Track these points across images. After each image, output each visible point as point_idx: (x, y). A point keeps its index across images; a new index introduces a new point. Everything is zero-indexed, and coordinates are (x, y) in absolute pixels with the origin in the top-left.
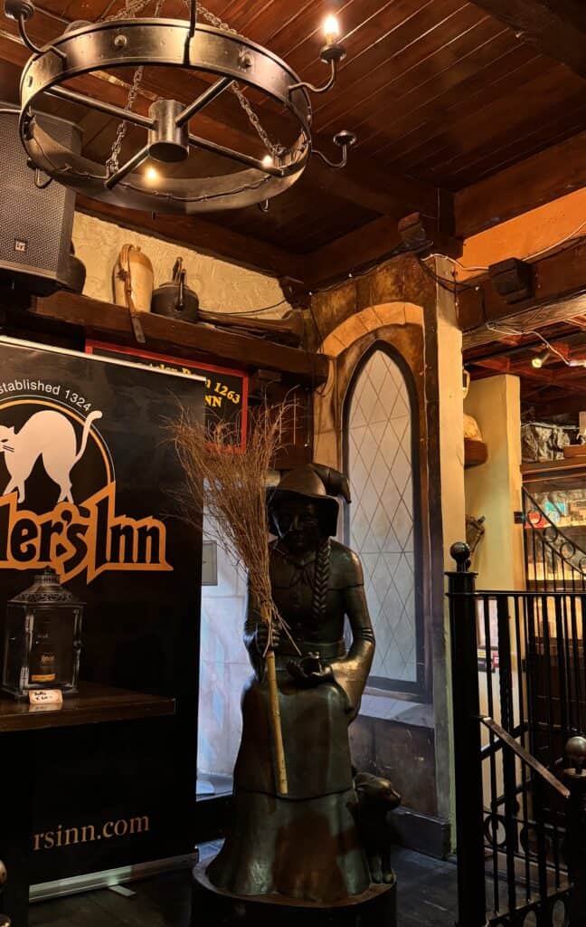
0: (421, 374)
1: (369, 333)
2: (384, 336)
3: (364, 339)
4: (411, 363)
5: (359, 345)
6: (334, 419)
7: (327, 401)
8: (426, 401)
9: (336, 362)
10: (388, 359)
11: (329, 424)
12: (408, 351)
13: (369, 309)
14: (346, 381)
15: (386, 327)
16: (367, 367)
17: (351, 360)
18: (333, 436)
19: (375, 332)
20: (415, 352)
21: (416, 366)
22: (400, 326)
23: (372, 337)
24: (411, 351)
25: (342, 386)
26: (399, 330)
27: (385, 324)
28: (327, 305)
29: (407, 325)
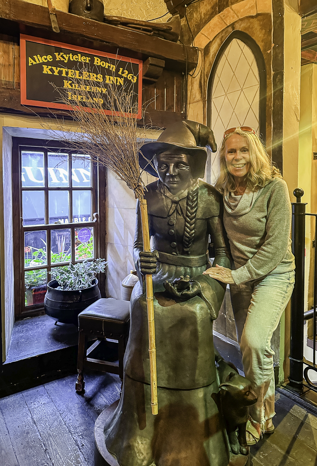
0: (269, 52)
1: (228, 27)
2: (239, 27)
3: (224, 32)
4: (261, 45)
5: (220, 37)
6: (201, 92)
7: (196, 80)
8: (272, 72)
9: (203, 52)
10: (242, 44)
11: (198, 96)
12: (258, 36)
13: (229, 8)
14: (210, 64)
15: (241, 20)
16: (226, 52)
17: (214, 49)
18: (201, 104)
19: (233, 25)
20: (264, 35)
21: (265, 45)
22: (252, 17)
23: (230, 30)
24: (261, 35)
25: (208, 68)
26: (251, 20)
27: (240, 18)
28: (197, 11)
29: (258, 15)
